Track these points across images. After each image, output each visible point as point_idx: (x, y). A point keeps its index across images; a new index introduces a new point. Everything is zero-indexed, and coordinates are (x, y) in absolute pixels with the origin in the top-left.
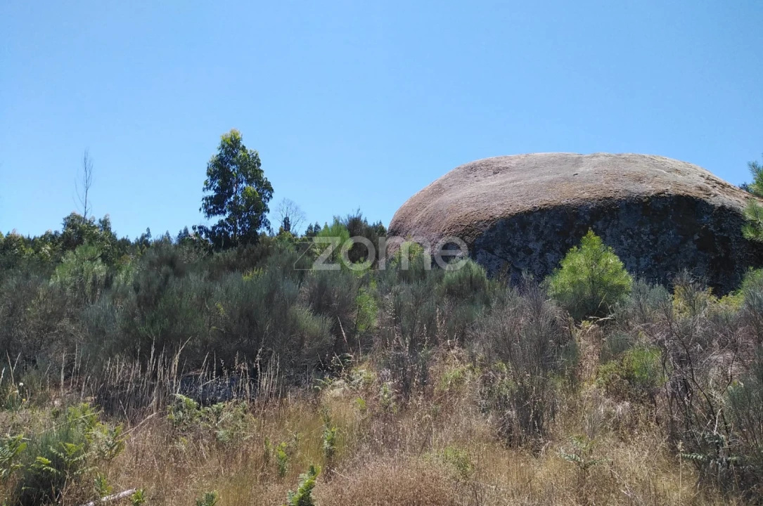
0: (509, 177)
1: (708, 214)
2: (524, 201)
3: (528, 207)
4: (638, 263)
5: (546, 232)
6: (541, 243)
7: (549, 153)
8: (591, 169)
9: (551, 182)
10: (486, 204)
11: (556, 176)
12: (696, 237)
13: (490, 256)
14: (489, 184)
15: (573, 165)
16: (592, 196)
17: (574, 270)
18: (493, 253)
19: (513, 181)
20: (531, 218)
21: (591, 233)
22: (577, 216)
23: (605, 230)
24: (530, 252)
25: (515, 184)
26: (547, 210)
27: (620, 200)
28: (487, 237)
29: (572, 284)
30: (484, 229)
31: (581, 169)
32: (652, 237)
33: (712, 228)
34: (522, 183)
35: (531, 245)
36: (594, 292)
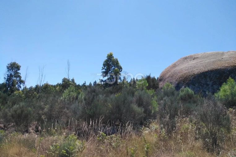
0: (198, 60)
2: (205, 68)
3: (206, 70)
5: (213, 78)
6: (212, 82)
7: (212, 52)
8: (228, 56)
9: (214, 61)
10: (191, 70)
11: (215, 59)
13: (194, 87)
14: (192, 63)
15: (221, 55)
16: (229, 65)
17: (225, 91)
18: (195, 86)
19: (200, 62)
20: (208, 74)
21: (230, 78)
22: (224, 72)
23: (234, 77)
24: (208, 85)
25: (201, 62)
26: (213, 70)
28: (192, 81)
29: (224, 95)
30: (191, 78)
31: (224, 57)
34: (204, 62)
35: (208, 83)
36: (232, 98)
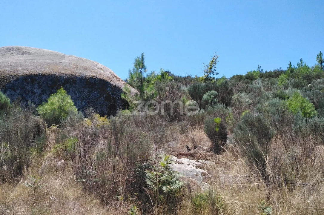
1: (110, 87)
2: (34, 69)
3: (36, 72)
4: (81, 103)
5: (43, 85)
6: (40, 90)
7: (51, 51)
8: (68, 61)
9: (49, 63)
10: (15, 68)
11: (52, 61)
12: (105, 96)
13: (14, 93)
14: (19, 58)
15: (60, 58)
16: (66, 73)
17: (52, 104)
18: (15, 91)
19: (31, 60)
20: (37, 78)
21: (62, 89)
22: (58, 80)
23: (70, 88)
24: (34, 93)
25: (32, 61)
26: (45, 75)
27: (77, 77)
28: (13, 84)
29: (51, 110)
30: (12, 79)
31: (64, 61)
32: (88, 94)
33: (110, 93)
34: (35, 61)
35: (35, 90)
36: (60, 113)
